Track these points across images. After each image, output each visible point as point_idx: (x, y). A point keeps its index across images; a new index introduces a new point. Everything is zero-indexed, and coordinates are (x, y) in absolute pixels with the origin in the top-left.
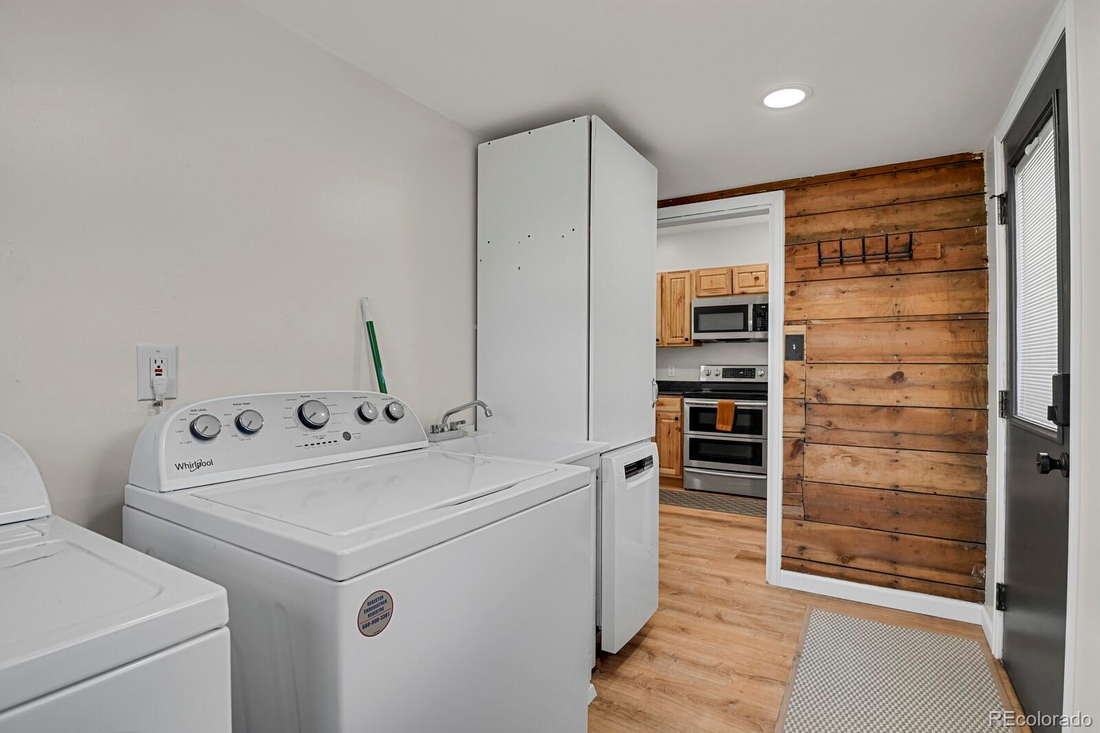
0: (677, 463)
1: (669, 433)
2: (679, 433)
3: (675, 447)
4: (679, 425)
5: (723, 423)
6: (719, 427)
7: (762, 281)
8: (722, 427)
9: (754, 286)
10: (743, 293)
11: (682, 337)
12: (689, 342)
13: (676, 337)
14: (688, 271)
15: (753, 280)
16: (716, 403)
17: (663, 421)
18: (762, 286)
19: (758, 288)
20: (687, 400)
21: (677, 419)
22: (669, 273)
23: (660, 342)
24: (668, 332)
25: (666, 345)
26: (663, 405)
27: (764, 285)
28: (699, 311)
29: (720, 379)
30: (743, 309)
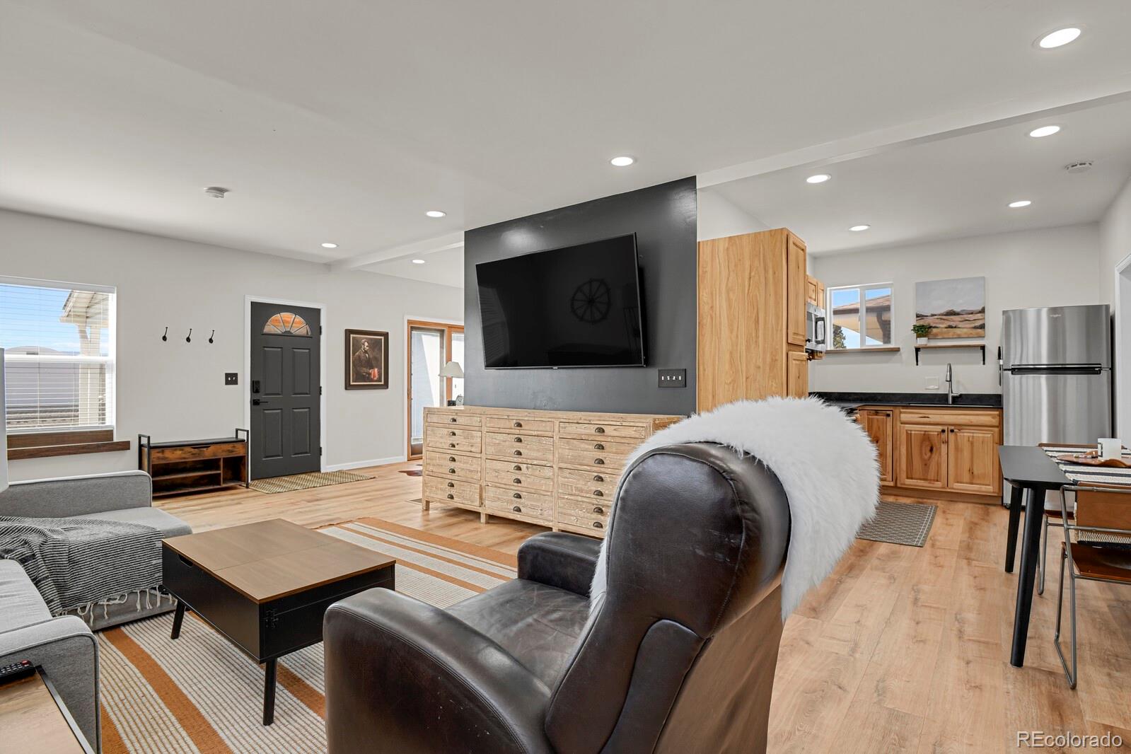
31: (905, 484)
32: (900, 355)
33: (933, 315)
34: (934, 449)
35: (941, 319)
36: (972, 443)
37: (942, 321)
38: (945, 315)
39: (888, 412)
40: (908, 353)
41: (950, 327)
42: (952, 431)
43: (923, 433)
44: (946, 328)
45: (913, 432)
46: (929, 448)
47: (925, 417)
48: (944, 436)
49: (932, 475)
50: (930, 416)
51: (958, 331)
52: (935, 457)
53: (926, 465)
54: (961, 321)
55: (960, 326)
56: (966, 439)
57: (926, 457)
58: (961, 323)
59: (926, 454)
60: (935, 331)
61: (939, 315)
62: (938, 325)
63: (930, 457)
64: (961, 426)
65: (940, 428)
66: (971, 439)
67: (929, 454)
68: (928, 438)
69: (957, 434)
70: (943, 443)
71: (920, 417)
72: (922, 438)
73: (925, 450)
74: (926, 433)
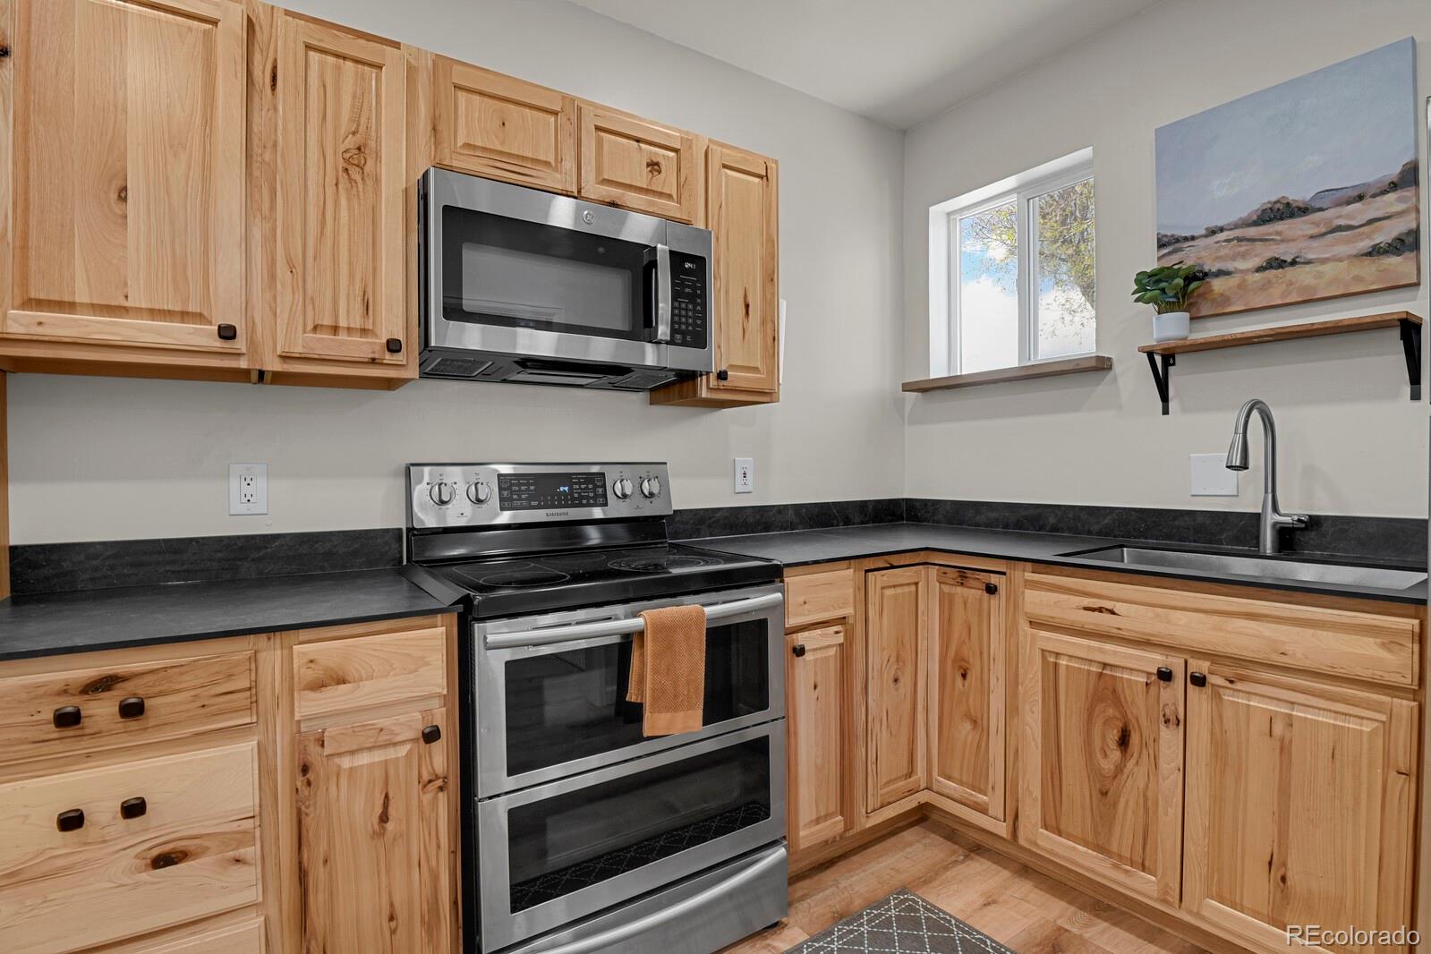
1: (384, 818)
2: (450, 799)
4: (447, 763)
5: (672, 705)
6: (657, 722)
7: (668, 181)
8: (671, 721)
9: (648, 191)
10: (612, 203)
11: (364, 331)
12: (399, 358)
13: (335, 329)
14: (395, 44)
15: (646, 170)
17: (346, 763)
18: (670, 196)
19: (657, 200)
21: (431, 736)
22: (289, 14)
23: (240, 344)
24: (287, 299)
25: (276, 366)
26: (342, 681)
27: (675, 196)
28: (468, 228)
31: (1036, 845)
32: (1115, 379)
33: (1212, 232)
34: (1135, 739)
35: (1240, 240)
36: (1284, 749)
37: (1244, 247)
38: (1255, 224)
39: (994, 579)
40: (1134, 376)
41: (1277, 264)
42: (1199, 681)
43: (1095, 669)
44: (1260, 269)
45: (1063, 662)
46: (1114, 735)
47: (1100, 610)
48: (1172, 694)
49: (1124, 835)
50: (1118, 607)
51: (1302, 275)
52: (1137, 772)
53: (1104, 794)
54: (1312, 237)
55: (1311, 256)
56: (1258, 725)
57: (1108, 763)
58: (1315, 244)
59: (1106, 755)
60: (1218, 285)
61: (1236, 226)
62: (1229, 266)
63: (1119, 769)
64: (1241, 668)
65: (1156, 660)
66: (1278, 729)
67: (1116, 755)
68: (1114, 691)
69: (1226, 698)
70: (1167, 721)
71: (1086, 609)
72: (1091, 688)
73: (1104, 738)
74: (1107, 672)
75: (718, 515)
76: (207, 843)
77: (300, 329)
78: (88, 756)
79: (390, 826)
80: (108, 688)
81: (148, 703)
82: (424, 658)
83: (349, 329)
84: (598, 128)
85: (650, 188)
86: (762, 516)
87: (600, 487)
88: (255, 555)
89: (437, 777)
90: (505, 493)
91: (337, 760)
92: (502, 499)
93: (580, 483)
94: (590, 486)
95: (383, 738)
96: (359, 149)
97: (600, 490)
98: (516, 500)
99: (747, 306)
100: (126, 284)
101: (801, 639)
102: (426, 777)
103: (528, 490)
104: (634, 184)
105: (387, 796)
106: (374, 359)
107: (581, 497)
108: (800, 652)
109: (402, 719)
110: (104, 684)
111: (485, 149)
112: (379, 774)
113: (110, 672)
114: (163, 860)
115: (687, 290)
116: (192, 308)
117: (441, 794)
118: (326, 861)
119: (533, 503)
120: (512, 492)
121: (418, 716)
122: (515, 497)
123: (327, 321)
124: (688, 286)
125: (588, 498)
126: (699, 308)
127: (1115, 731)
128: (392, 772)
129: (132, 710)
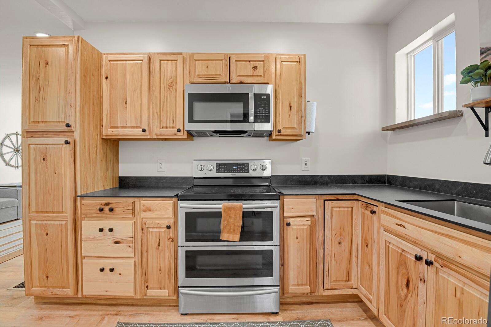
0: (170, 281)
1: (159, 245)
2: (172, 244)
3: (167, 261)
4: (172, 235)
5: (229, 232)
6: (224, 236)
7: (260, 71)
8: (229, 237)
9: (253, 76)
10: (241, 83)
11: (173, 127)
12: (181, 133)
13: (167, 127)
14: (181, 54)
15: (252, 70)
16: (220, 206)
17: (151, 230)
18: (261, 76)
19: (256, 78)
20: (182, 204)
21: (169, 227)
22: (158, 54)
23: (147, 133)
24: (157, 121)
25: (155, 137)
26: (150, 211)
27: (263, 75)
28: (194, 98)
29: (214, 174)
30: (243, 98)
31: (383, 320)
32: (465, 121)
34: (411, 285)
36: (460, 305)
39: (375, 208)
40: (473, 118)
43: (400, 251)
45: (391, 246)
46: (405, 282)
48: (422, 268)
50: (406, 225)
52: (411, 300)
53: (401, 306)
56: (451, 291)
57: (403, 294)
59: (402, 290)
63: (406, 297)
64: (443, 260)
65: (418, 251)
66: (458, 294)
67: (405, 290)
68: (405, 262)
69: (440, 274)
70: (421, 280)
71: (397, 224)
72: (398, 260)
73: (402, 282)
74: (403, 253)
75: (295, 177)
76: (124, 241)
77: (159, 129)
78: (106, 218)
79: (160, 247)
80: (108, 205)
81: (114, 209)
82: (168, 208)
83: (170, 127)
84: (236, 61)
85: (253, 75)
86: (313, 179)
87: (247, 167)
88: (162, 181)
89: (171, 238)
90: (218, 168)
91: (149, 229)
92: (217, 170)
93: (240, 166)
94: (244, 167)
95: (159, 226)
96: (172, 82)
97: (247, 168)
98: (221, 170)
99: (291, 107)
100: (126, 122)
101: (290, 221)
102: (169, 238)
103: (224, 167)
104: (248, 75)
105: (159, 240)
106: (175, 134)
107: (240, 170)
108: (289, 225)
109: (163, 222)
110: (107, 204)
111: (202, 75)
112: (158, 234)
113: (108, 202)
114: (116, 243)
115: (262, 105)
116: (138, 125)
117: (172, 243)
118: (146, 252)
119: (225, 171)
120: (220, 168)
121: (167, 222)
122: (220, 169)
123: (165, 126)
124: (263, 104)
125: (242, 170)
126: (267, 110)
127: (405, 280)
128: (161, 234)
129: (111, 210)
